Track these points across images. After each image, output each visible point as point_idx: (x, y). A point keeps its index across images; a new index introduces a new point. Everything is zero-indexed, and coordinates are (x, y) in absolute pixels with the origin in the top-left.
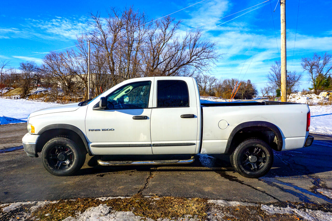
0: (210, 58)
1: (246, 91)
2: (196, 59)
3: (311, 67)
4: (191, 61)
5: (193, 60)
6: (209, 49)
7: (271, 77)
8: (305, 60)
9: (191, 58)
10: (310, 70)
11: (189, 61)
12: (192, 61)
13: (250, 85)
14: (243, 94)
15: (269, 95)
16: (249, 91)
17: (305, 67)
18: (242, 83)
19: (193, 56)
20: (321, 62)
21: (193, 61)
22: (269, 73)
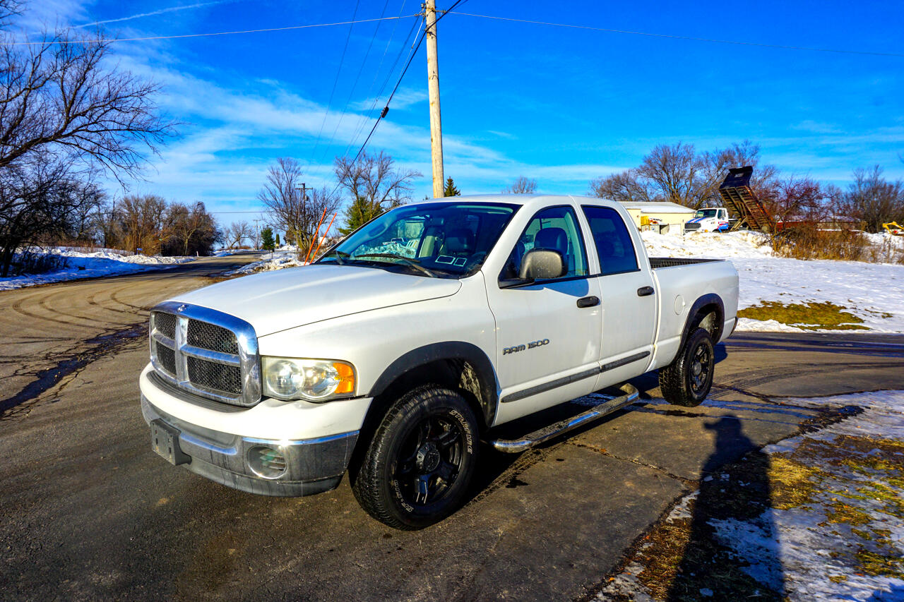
0: (138, 130)
1: (195, 234)
2: (90, 128)
3: (355, 180)
4: (70, 130)
5: (77, 130)
6: (131, 103)
7: (270, 198)
8: (342, 162)
9: (68, 122)
10: (353, 186)
11: (63, 130)
12: (74, 131)
13: (203, 218)
14: (189, 240)
15: (243, 245)
16: (202, 234)
17: (342, 179)
18: (179, 211)
19: (75, 116)
20: (375, 170)
21: (76, 134)
22: (264, 188)
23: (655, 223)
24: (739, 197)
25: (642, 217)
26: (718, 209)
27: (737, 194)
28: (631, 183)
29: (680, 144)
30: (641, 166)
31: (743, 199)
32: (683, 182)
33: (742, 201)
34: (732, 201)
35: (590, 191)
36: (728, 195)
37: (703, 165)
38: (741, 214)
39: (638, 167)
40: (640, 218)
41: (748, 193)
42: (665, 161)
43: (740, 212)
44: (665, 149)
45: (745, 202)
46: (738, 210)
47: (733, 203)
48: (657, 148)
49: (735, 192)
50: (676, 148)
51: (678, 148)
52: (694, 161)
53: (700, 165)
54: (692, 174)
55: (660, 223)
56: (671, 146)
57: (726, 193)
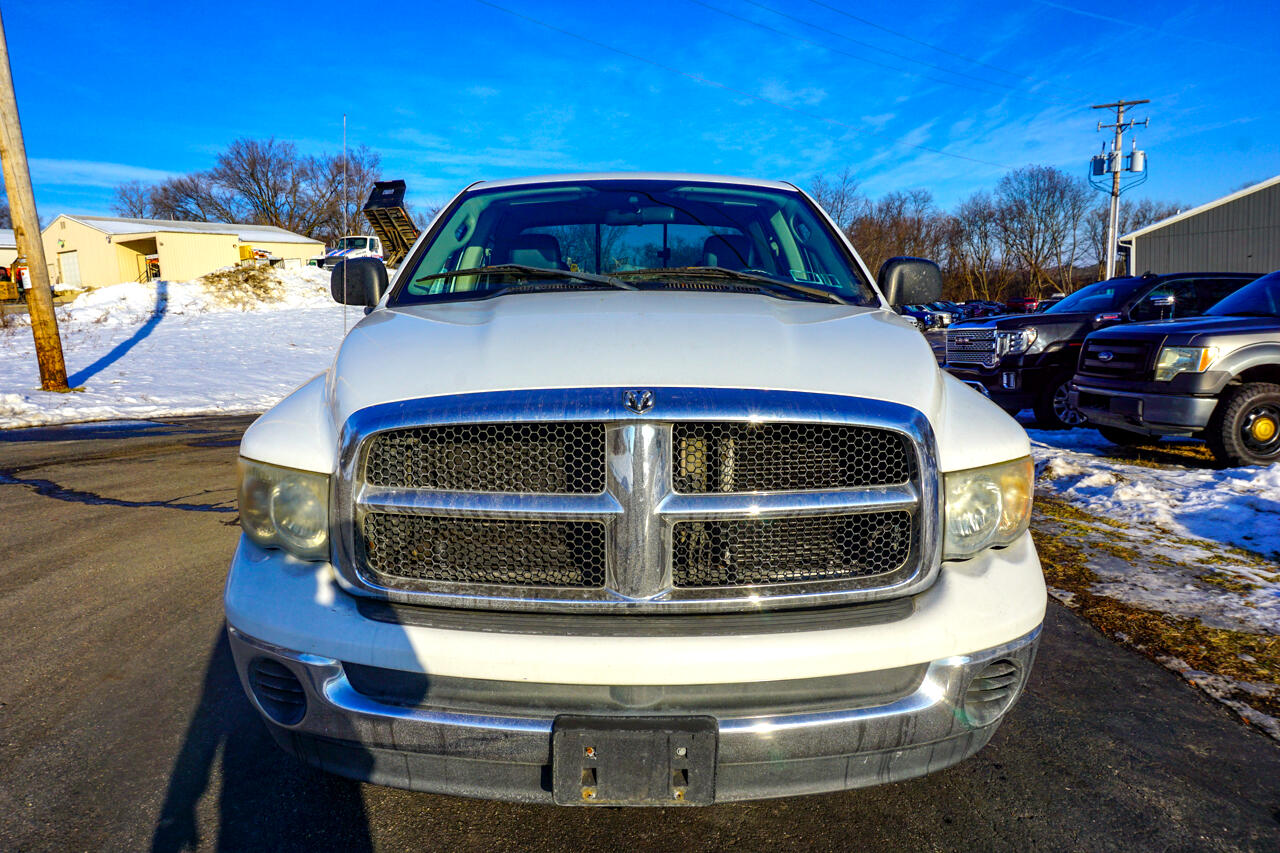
23: (262, 256)
24: (391, 222)
25: (241, 247)
26: (368, 238)
27: (388, 218)
28: (204, 195)
29: (272, 141)
30: (216, 169)
31: (396, 224)
32: (282, 198)
33: (395, 228)
34: (382, 228)
35: (118, 204)
36: (376, 219)
37: (307, 175)
38: (393, 246)
39: (210, 169)
40: (238, 249)
41: (403, 217)
42: (253, 163)
43: (393, 243)
44: (251, 146)
45: (399, 229)
46: (390, 241)
47: (384, 230)
48: (237, 142)
49: (386, 214)
50: (267, 146)
51: (270, 146)
52: (296, 167)
53: (302, 174)
54: (295, 185)
55: (271, 257)
56: (258, 141)
57: (374, 215)
